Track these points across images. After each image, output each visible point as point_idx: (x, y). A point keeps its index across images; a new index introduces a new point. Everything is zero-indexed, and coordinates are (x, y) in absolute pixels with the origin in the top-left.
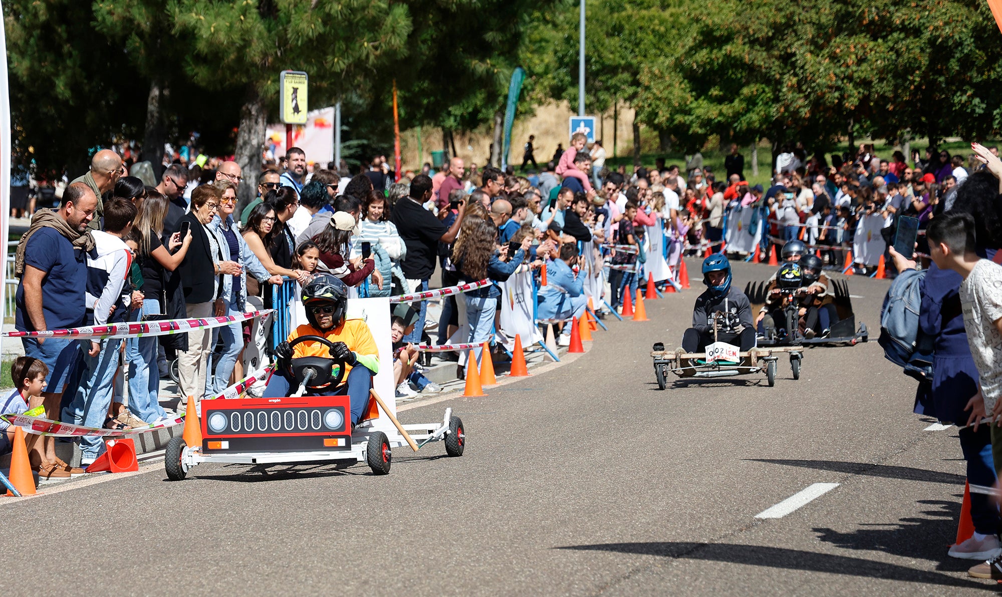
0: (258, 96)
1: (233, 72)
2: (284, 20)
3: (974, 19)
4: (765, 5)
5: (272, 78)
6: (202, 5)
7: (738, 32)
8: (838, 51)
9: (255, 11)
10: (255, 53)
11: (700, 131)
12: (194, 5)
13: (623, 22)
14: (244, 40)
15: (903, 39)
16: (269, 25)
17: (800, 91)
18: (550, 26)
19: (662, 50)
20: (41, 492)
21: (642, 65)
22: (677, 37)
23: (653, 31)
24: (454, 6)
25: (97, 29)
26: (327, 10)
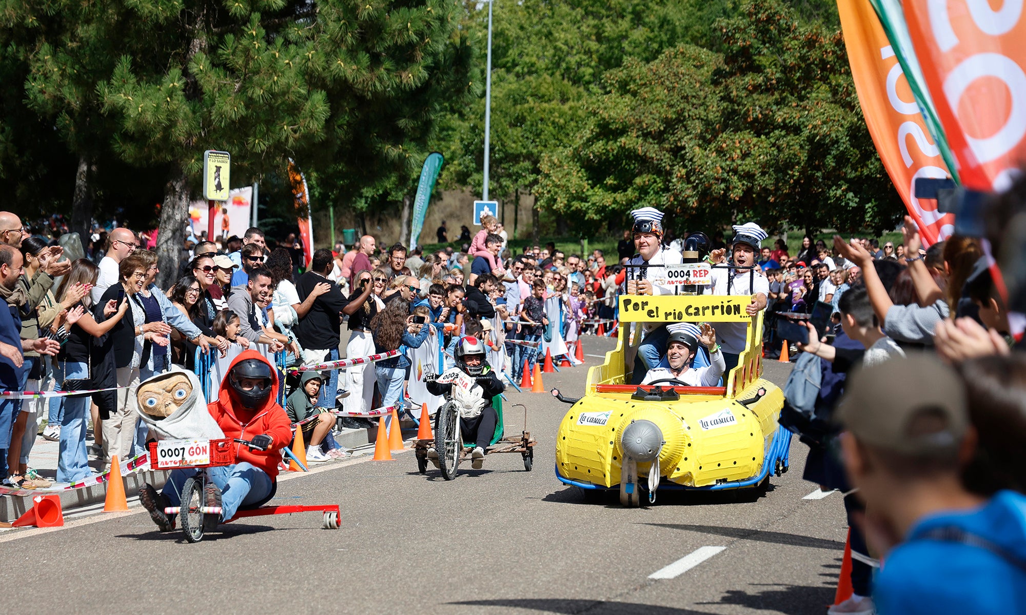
0: (182, 173)
1: (159, 150)
2: (208, 103)
3: (849, 119)
4: (658, 101)
5: (196, 157)
6: (131, 87)
7: (633, 125)
8: (724, 145)
9: (181, 93)
10: (180, 133)
11: (595, 217)
12: (123, 86)
13: (525, 114)
14: (170, 120)
15: (784, 136)
16: (194, 107)
17: (689, 182)
18: (456, 115)
19: (561, 141)
21: (542, 155)
22: (575, 129)
23: (553, 123)
24: (370, 94)
25: (29, 106)
26: (249, 94)
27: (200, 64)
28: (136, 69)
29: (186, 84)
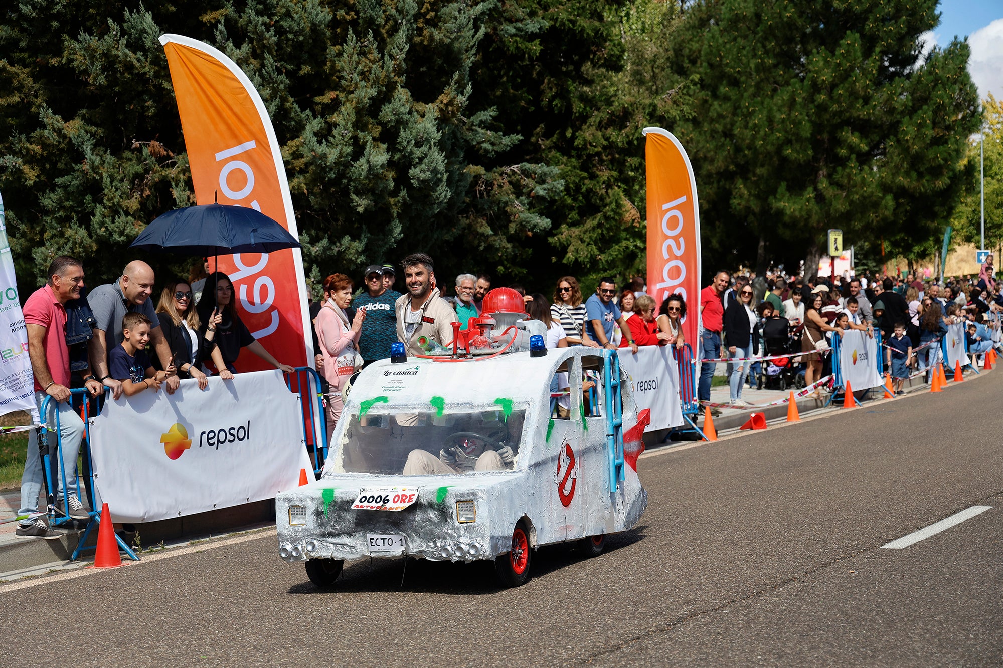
0: (816, 242)
1: (803, 231)
2: (829, 204)
5: (823, 233)
6: (787, 198)
9: (813, 200)
10: (814, 221)
12: (782, 198)
14: (808, 215)
16: (821, 207)
20: (719, 440)
24: (917, 194)
25: (732, 212)
26: (851, 198)
27: (823, 184)
28: (789, 189)
29: (816, 195)
